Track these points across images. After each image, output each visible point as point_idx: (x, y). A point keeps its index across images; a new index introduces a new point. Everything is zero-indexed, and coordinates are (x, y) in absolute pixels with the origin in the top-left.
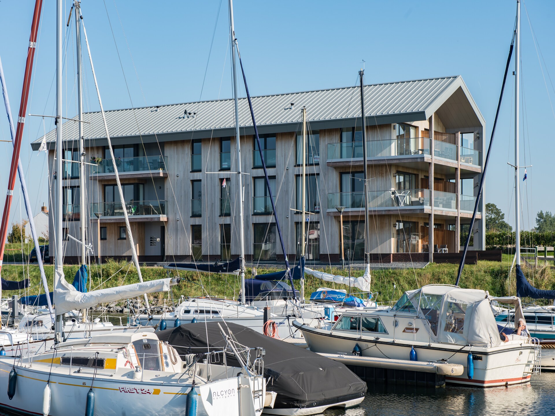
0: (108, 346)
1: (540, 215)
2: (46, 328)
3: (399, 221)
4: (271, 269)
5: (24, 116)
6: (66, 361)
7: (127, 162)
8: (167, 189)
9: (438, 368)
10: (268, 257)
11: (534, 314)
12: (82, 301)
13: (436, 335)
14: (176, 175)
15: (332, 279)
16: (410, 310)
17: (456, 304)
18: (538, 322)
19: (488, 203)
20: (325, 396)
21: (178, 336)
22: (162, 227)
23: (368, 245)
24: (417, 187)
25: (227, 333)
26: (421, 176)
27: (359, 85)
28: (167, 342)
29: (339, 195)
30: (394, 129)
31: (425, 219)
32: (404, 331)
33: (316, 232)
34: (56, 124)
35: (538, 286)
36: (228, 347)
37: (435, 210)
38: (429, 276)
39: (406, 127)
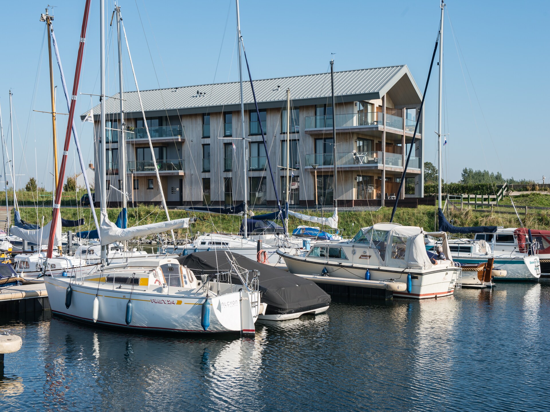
0: (142, 269)
1: (465, 171)
2: (97, 255)
3: (359, 176)
4: (262, 212)
5: (76, 95)
6: (110, 280)
7: (154, 130)
8: (184, 151)
9: (387, 286)
10: (261, 203)
11: (457, 245)
12: (122, 235)
13: (383, 260)
14: (191, 140)
15: (309, 219)
16: (365, 242)
17: (399, 238)
18: (460, 251)
19: (427, 162)
20: (300, 305)
21: (190, 261)
22: (181, 179)
23: (336, 193)
24: (372, 150)
25: (232, 259)
26: (376, 141)
27: (330, 71)
28: (186, 266)
29: (314, 155)
30: (356, 106)
31: (378, 174)
32: (360, 258)
33: (296, 183)
34: (100, 101)
35: (463, 224)
36: (232, 270)
37: (386, 167)
38: (382, 217)
39: (365, 104)
